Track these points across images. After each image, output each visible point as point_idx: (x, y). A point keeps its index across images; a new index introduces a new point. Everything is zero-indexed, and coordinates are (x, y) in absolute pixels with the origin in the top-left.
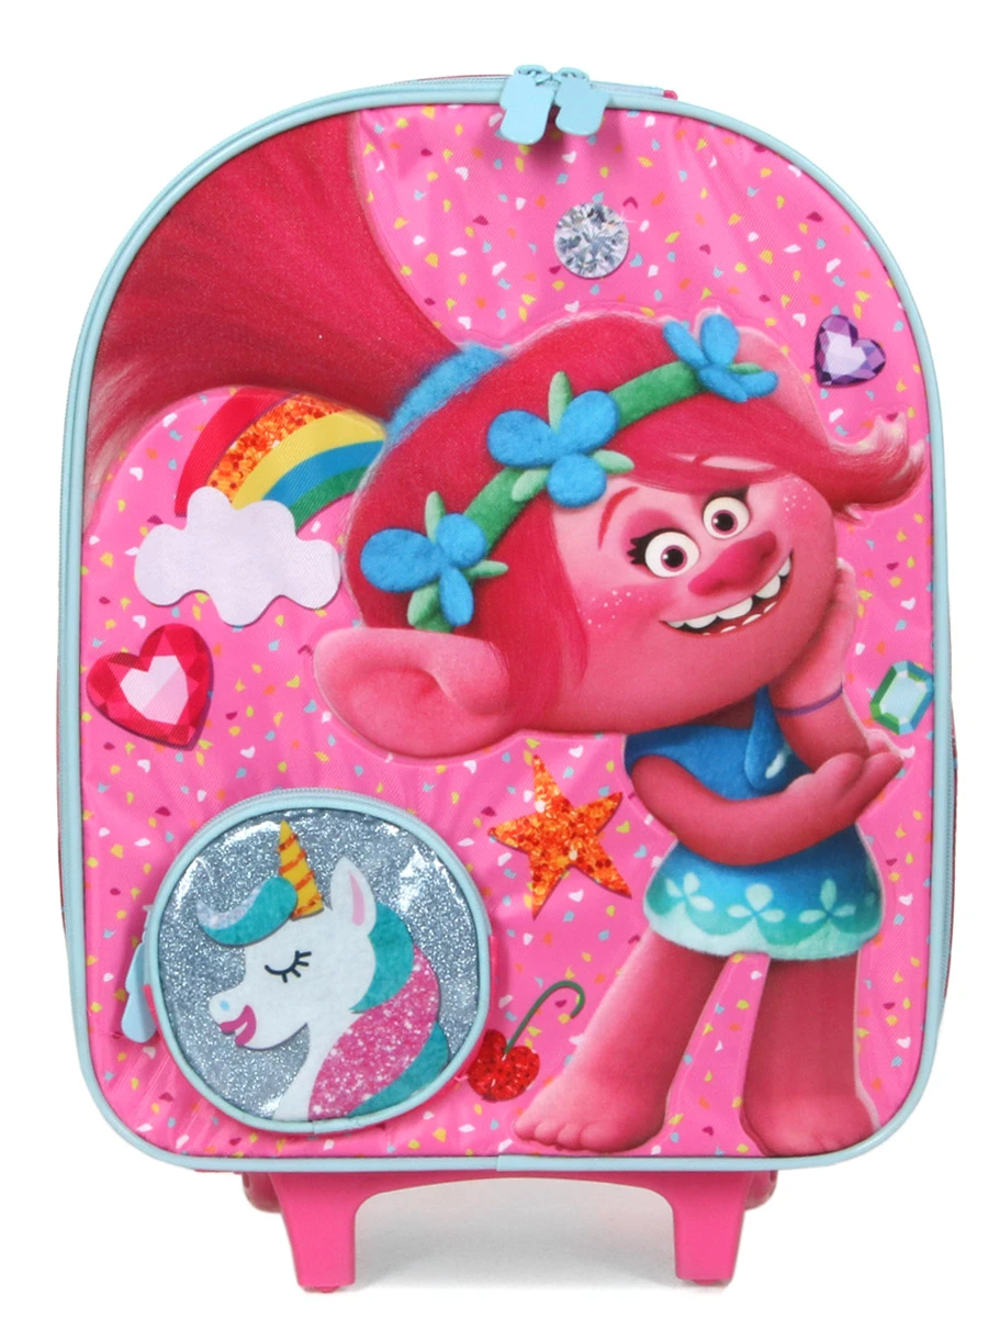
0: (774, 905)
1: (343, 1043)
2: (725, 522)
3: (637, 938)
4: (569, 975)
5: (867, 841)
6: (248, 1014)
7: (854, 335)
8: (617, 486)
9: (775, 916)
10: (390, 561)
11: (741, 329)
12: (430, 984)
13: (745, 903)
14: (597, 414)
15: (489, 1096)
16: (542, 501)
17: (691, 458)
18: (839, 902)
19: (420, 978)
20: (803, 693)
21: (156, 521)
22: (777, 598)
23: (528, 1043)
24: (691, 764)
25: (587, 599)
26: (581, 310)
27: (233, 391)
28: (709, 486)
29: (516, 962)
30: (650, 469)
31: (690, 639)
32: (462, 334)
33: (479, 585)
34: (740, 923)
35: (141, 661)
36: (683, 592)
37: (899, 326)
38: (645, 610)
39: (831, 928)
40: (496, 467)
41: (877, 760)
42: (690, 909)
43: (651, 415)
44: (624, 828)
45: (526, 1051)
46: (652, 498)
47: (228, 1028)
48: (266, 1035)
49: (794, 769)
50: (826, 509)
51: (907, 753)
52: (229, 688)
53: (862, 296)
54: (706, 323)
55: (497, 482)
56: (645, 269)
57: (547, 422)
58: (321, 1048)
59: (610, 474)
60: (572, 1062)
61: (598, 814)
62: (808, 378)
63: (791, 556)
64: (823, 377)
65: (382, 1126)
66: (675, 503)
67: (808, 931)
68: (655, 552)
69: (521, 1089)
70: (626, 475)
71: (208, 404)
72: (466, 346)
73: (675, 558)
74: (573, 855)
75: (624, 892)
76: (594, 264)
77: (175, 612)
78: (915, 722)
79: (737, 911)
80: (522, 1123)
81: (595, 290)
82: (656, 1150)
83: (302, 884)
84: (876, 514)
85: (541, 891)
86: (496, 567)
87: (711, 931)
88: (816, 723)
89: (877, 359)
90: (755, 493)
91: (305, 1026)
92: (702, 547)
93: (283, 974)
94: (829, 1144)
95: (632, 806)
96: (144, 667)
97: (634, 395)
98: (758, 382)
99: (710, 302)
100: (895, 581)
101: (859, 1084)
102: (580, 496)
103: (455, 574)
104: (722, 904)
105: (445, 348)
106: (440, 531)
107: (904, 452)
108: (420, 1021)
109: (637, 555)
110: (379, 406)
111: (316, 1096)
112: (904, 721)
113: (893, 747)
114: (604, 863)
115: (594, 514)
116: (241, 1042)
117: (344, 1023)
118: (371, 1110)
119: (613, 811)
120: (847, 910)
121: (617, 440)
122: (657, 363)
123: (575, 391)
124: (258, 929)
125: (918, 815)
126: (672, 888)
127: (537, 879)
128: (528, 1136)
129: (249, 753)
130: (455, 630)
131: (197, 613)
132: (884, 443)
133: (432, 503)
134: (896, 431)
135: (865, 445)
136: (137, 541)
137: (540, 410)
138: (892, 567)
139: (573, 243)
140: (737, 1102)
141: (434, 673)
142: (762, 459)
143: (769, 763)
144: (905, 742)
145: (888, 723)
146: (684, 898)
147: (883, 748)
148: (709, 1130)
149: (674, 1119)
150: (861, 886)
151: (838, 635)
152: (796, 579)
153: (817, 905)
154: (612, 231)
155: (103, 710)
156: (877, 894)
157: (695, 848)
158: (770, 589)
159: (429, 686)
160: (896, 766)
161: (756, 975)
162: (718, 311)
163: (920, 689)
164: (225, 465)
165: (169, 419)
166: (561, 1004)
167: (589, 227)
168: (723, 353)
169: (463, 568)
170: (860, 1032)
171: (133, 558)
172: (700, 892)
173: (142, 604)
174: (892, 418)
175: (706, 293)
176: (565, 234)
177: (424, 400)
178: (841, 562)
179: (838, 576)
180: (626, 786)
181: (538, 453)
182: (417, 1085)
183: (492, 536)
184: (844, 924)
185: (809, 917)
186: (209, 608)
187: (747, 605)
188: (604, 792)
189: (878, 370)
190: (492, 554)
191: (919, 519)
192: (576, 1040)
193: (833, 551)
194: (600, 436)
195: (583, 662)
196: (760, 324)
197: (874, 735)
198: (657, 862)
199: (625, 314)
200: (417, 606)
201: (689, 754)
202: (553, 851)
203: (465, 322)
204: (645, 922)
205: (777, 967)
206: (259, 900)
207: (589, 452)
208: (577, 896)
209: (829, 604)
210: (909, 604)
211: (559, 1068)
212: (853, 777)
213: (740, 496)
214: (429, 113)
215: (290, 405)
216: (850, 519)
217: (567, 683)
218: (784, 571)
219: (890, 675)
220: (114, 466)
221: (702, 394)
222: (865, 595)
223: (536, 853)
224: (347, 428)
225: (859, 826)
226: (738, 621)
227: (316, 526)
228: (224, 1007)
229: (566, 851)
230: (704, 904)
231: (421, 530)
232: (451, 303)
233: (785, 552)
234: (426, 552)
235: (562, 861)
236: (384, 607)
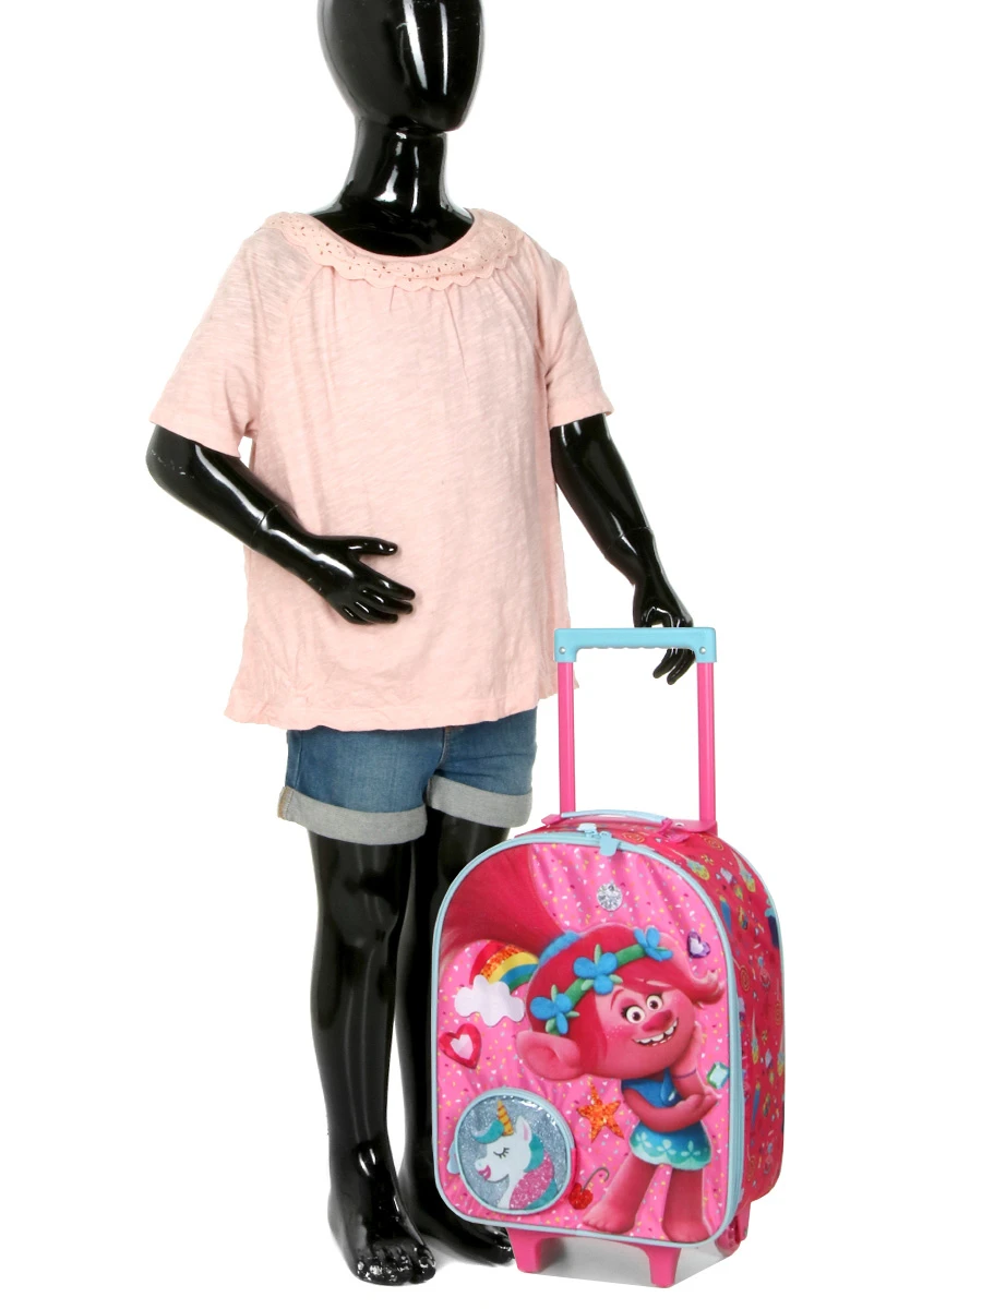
0: (672, 1148)
1: (521, 1182)
2: (654, 1005)
3: (627, 1154)
4: (604, 1165)
5: (705, 1128)
6: (488, 1169)
7: (700, 940)
8: (617, 988)
9: (673, 1152)
10: (541, 1008)
11: (663, 934)
12: (549, 1165)
13: (663, 1146)
14: (609, 961)
15: (576, 1207)
16: (591, 991)
17: (642, 980)
18: (695, 1149)
19: (546, 1162)
20: (682, 1070)
21: (463, 986)
22: (672, 1034)
23: (589, 1189)
24: (642, 1092)
25: (607, 1029)
26: (607, 921)
27: (488, 941)
28: (649, 991)
29: (584, 1156)
30: (628, 983)
31: (644, 1048)
32: (567, 928)
33: (570, 1020)
34: (661, 1153)
35: (456, 1036)
36: (640, 1030)
37: (716, 937)
38: (626, 1034)
39: (692, 1159)
40: (576, 977)
41: (708, 1098)
42: (644, 1146)
43: (629, 963)
44: (622, 1113)
45: (589, 1192)
46: (629, 994)
47: (481, 1173)
48: (493, 1178)
49: (679, 1098)
50: (689, 1001)
51: (719, 1096)
52: (486, 1048)
53: (702, 925)
54: (649, 931)
55: (577, 982)
56: (628, 909)
57: (593, 961)
58: (514, 1183)
59: (615, 983)
60: (605, 1198)
61: (612, 1107)
62: (685, 954)
63: (678, 1019)
64: (690, 954)
65: (538, 1214)
66: (637, 996)
67: (684, 1159)
68: (630, 1013)
69: (586, 1205)
70: (620, 984)
71: (481, 944)
72: (568, 932)
73: (637, 1017)
74: (605, 1121)
75: (622, 1137)
76: (610, 906)
77: (468, 1019)
78: (722, 1085)
79: (660, 1149)
80: (585, 1218)
81: (611, 915)
82: (632, 1234)
83: (505, 1124)
84: (711, 1007)
85: (595, 1133)
86: (575, 1014)
87: (651, 1155)
88: (686, 1082)
89: (708, 950)
90: (665, 995)
91: (507, 1176)
92: (646, 1014)
93: (500, 1155)
94: (693, 1239)
95: (622, 1105)
96: (458, 1038)
97: (624, 955)
98: (666, 955)
99: (650, 923)
100: (715, 1032)
101: (704, 1218)
102: (606, 990)
103: (561, 1016)
104: (655, 1146)
105: (561, 933)
106: (557, 999)
107: (717, 985)
108: (547, 1178)
109: (624, 1014)
110: (537, 952)
111: (512, 1201)
112: (718, 1084)
113: (714, 1093)
114: (616, 1125)
115: (610, 997)
116: (486, 1178)
117: (521, 1176)
118: (531, 1208)
119: (617, 1107)
120: (697, 1153)
121: (618, 970)
122: (632, 944)
123: (603, 952)
124: (492, 1138)
125: (723, 1120)
126: (638, 1138)
127: (593, 1128)
128: (586, 1224)
129: (494, 1072)
130: (562, 1035)
131: (476, 1020)
132: (710, 980)
133: (554, 989)
134: (714, 976)
135: (704, 981)
136: (455, 993)
137: (591, 958)
138: (714, 1026)
139: (603, 898)
140: (660, 1220)
141: (555, 1051)
142: (667, 983)
143: (669, 1095)
144: (718, 1092)
145: (714, 1086)
146: (641, 1142)
147: (710, 1094)
148: (650, 1230)
149: (639, 1224)
150: (702, 1144)
151: (696, 1049)
152: (678, 1030)
153: (687, 1150)
154: (617, 894)
155: (445, 1052)
156: (708, 1147)
157: (646, 1124)
158: (670, 1031)
159: (553, 1055)
160: (714, 1102)
161: (668, 1173)
162: (653, 926)
163: (725, 1072)
164: (486, 968)
165: (467, 950)
166: (601, 1176)
167: (608, 892)
168: (654, 942)
169: (564, 1013)
170: (704, 1199)
171: (453, 1000)
172: (647, 1140)
173: (457, 1016)
174: (713, 971)
175: (649, 919)
176: (600, 894)
177: (551, 951)
178: (697, 1023)
179: (694, 1028)
180: (622, 1099)
181: (591, 973)
182: (547, 1201)
183: (574, 1003)
184: (697, 1158)
185: (684, 1154)
186: (480, 1019)
187: (662, 1036)
188: (614, 1099)
189: (708, 953)
190: (574, 1009)
191: (723, 1009)
192: (606, 1190)
193: (693, 1017)
194: (611, 969)
195: (605, 1051)
196: (668, 933)
197: (708, 1089)
198: (634, 1127)
199: (622, 925)
200: (549, 1026)
201: (641, 1088)
202: (598, 1119)
203: (567, 923)
204: (629, 1149)
205: (675, 1171)
206: (492, 1129)
207: (608, 975)
208: (606, 1136)
209: (691, 1038)
210: (720, 1041)
211: (600, 1199)
212: (698, 1104)
213: (660, 996)
214: (554, 846)
215: (507, 948)
216: (699, 1007)
217: (600, 1057)
218: (675, 1024)
219: (714, 1066)
220: (450, 966)
221: (646, 957)
222: (705, 1035)
223: (592, 1119)
224: (523, 959)
225: (702, 1121)
226: (658, 1042)
227: (516, 993)
228: (480, 1165)
229: (602, 1119)
230: (648, 1145)
231: (550, 998)
232: (561, 916)
233: (675, 1018)
234: (553, 1006)
235: (601, 1123)
236: (539, 1025)
